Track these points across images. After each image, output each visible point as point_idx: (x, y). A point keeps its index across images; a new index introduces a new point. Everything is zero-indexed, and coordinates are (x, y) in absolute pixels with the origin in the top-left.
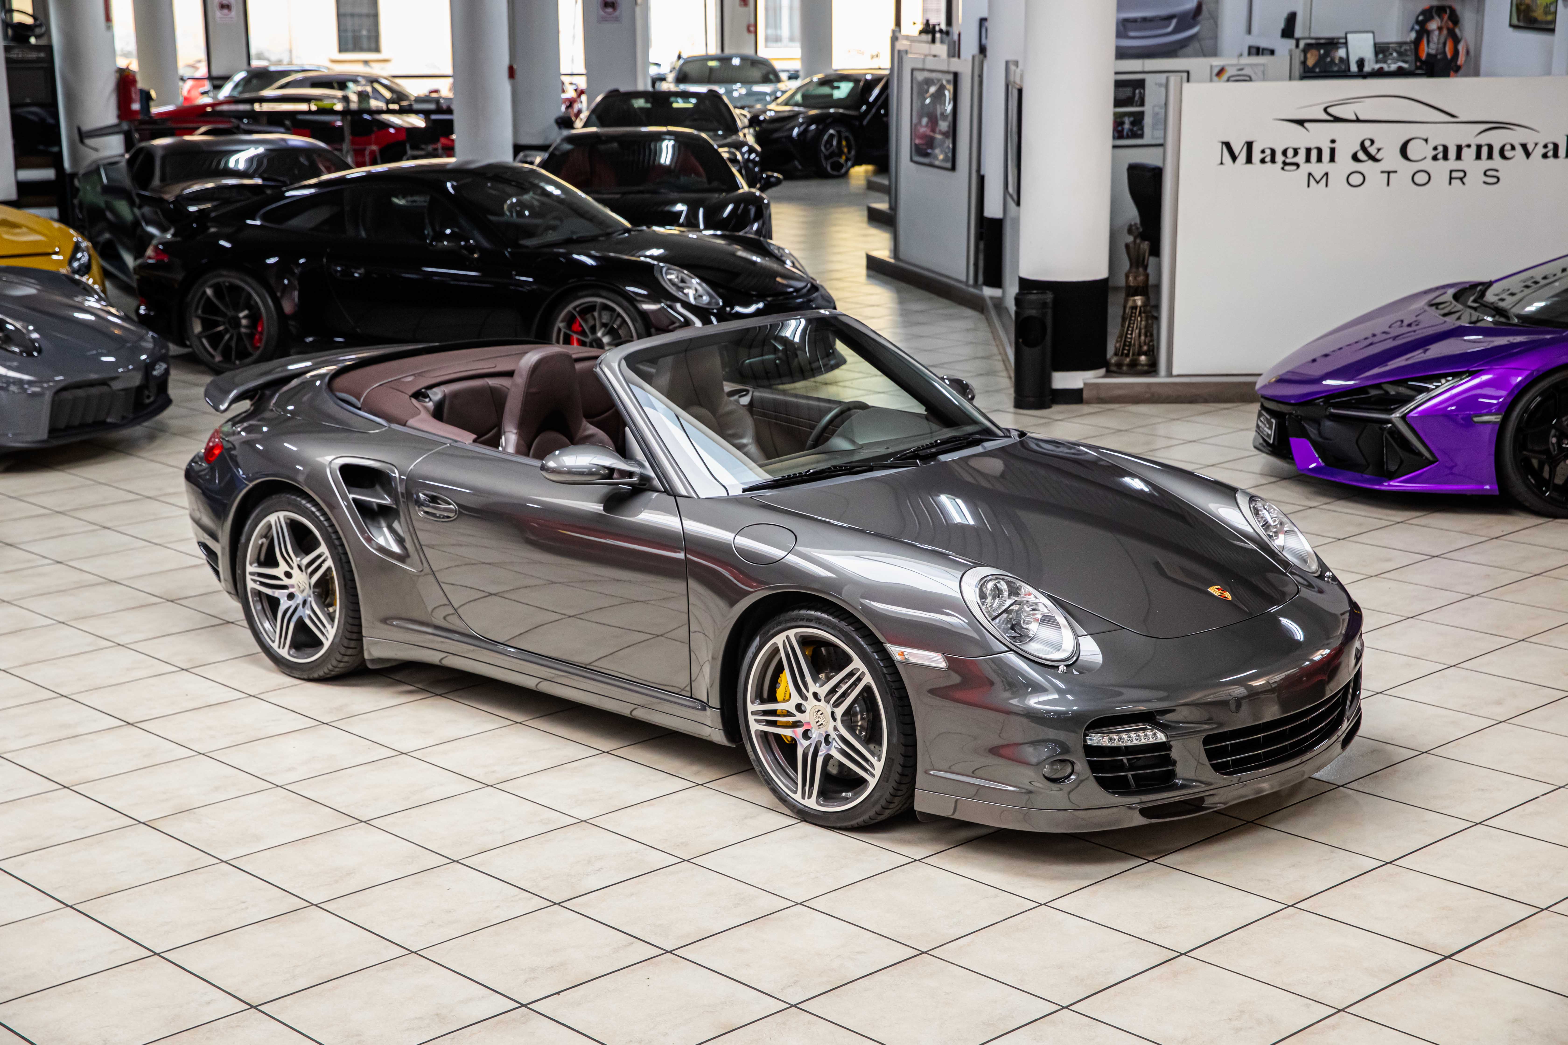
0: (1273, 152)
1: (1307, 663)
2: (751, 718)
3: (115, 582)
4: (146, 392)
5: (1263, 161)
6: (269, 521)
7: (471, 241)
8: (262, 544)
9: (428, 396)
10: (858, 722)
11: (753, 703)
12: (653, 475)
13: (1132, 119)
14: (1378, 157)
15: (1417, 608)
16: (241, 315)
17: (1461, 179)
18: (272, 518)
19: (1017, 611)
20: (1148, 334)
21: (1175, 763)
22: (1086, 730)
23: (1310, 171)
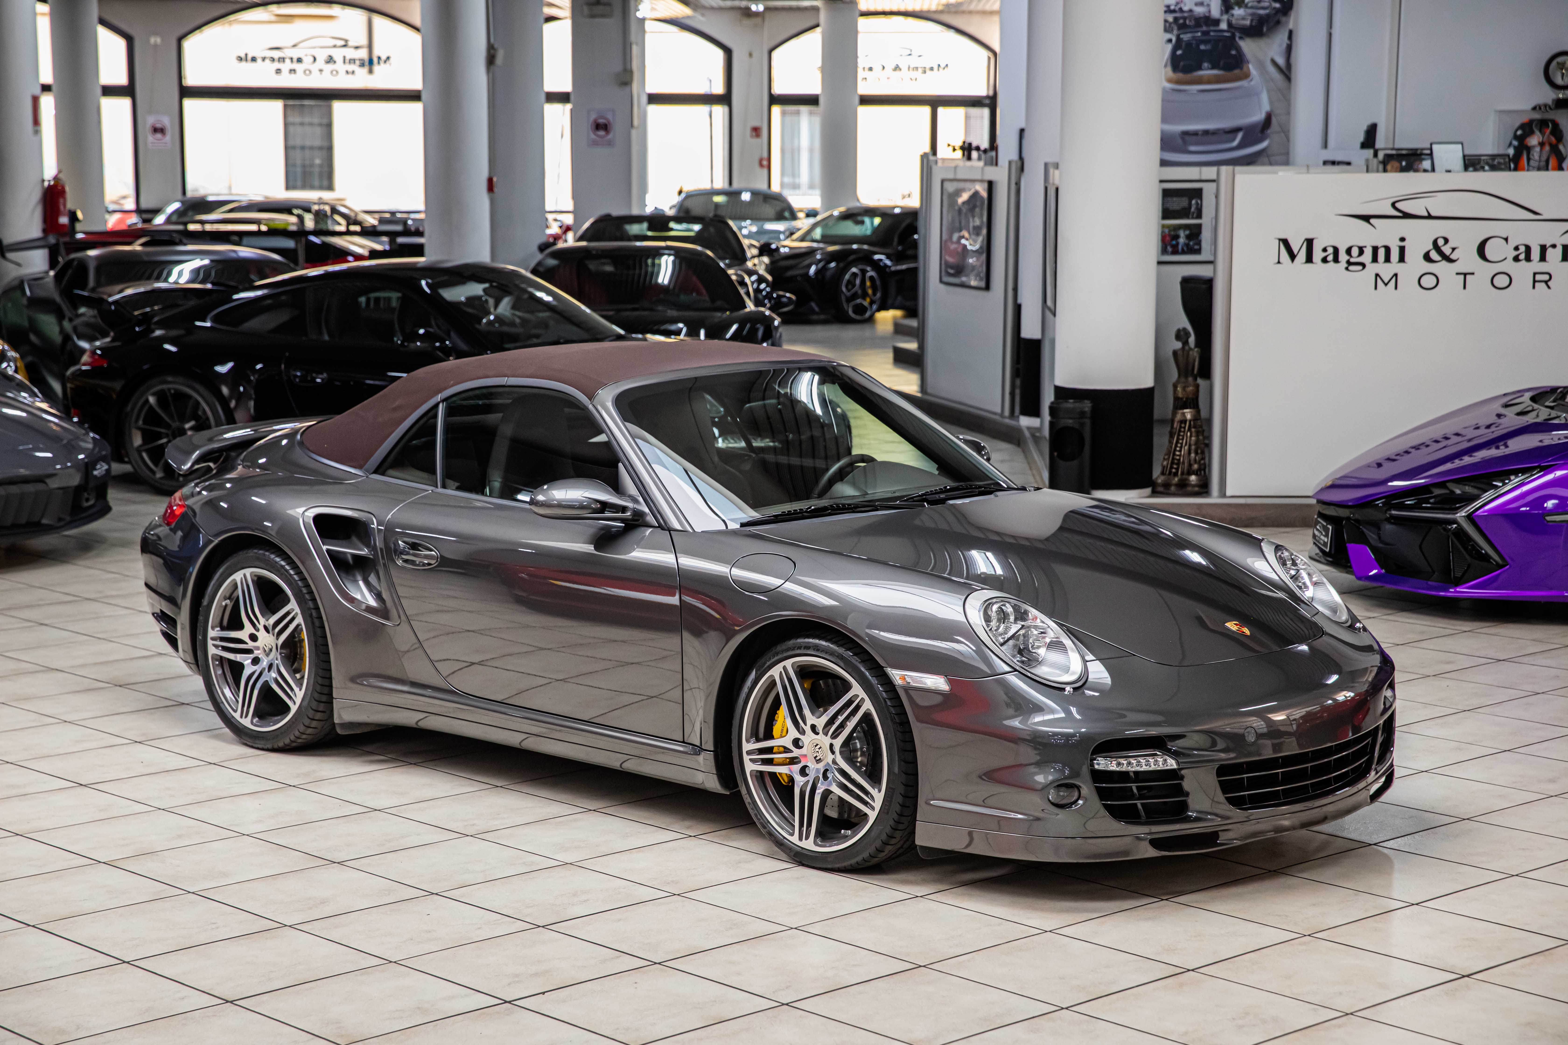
0: (1336, 250)
1: (1330, 702)
2: (746, 758)
3: (57, 670)
4: (86, 495)
5: (1325, 260)
6: (234, 580)
7: (447, 342)
8: (226, 605)
10: (858, 758)
11: (748, 741)
12: (647, 510)
13: (1187, 232)
14: (1453, 257)
15: (1476, 702)
16: (187, 426)
17: (1546, 282)
18: (238, 576)
19: (1024, 635)
20: (1199, 451)
21: (1187, 794)
22: (1093, 754)
23: (1377, 272)
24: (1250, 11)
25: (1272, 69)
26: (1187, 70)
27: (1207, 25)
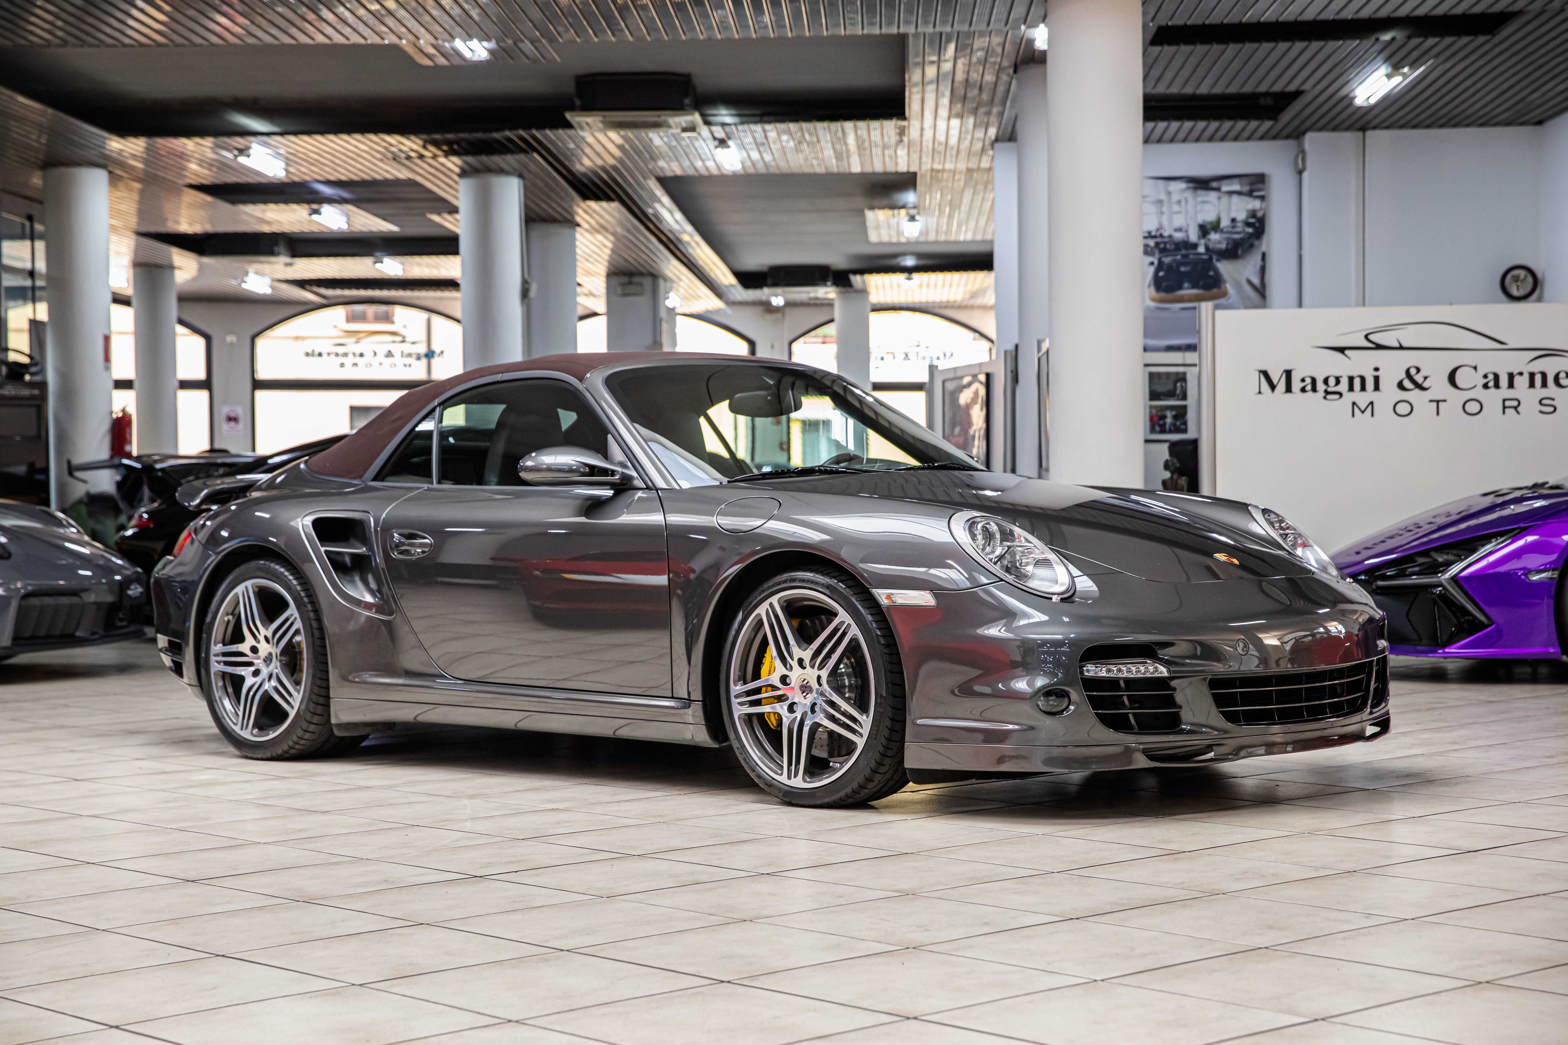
0: (1314, 381)
1: (1321, 631)
2: (734, 703)
3: (72, 727)
4: (119, 614)
5: (1303, 390)
6: (236, 594)
8: (229, 621)
11: (736, 684)
12: (635, 474)
13: (1174, 413)
14: (1425, 385)
17: (1516, 408)
18: (239, 590)
21: (1180, 707)
22: (1082, 660)
23: (1354, 400)
24: (1225, 236)
25: (1248, 289)
26: (1170, 289)
27: (1186, 249)
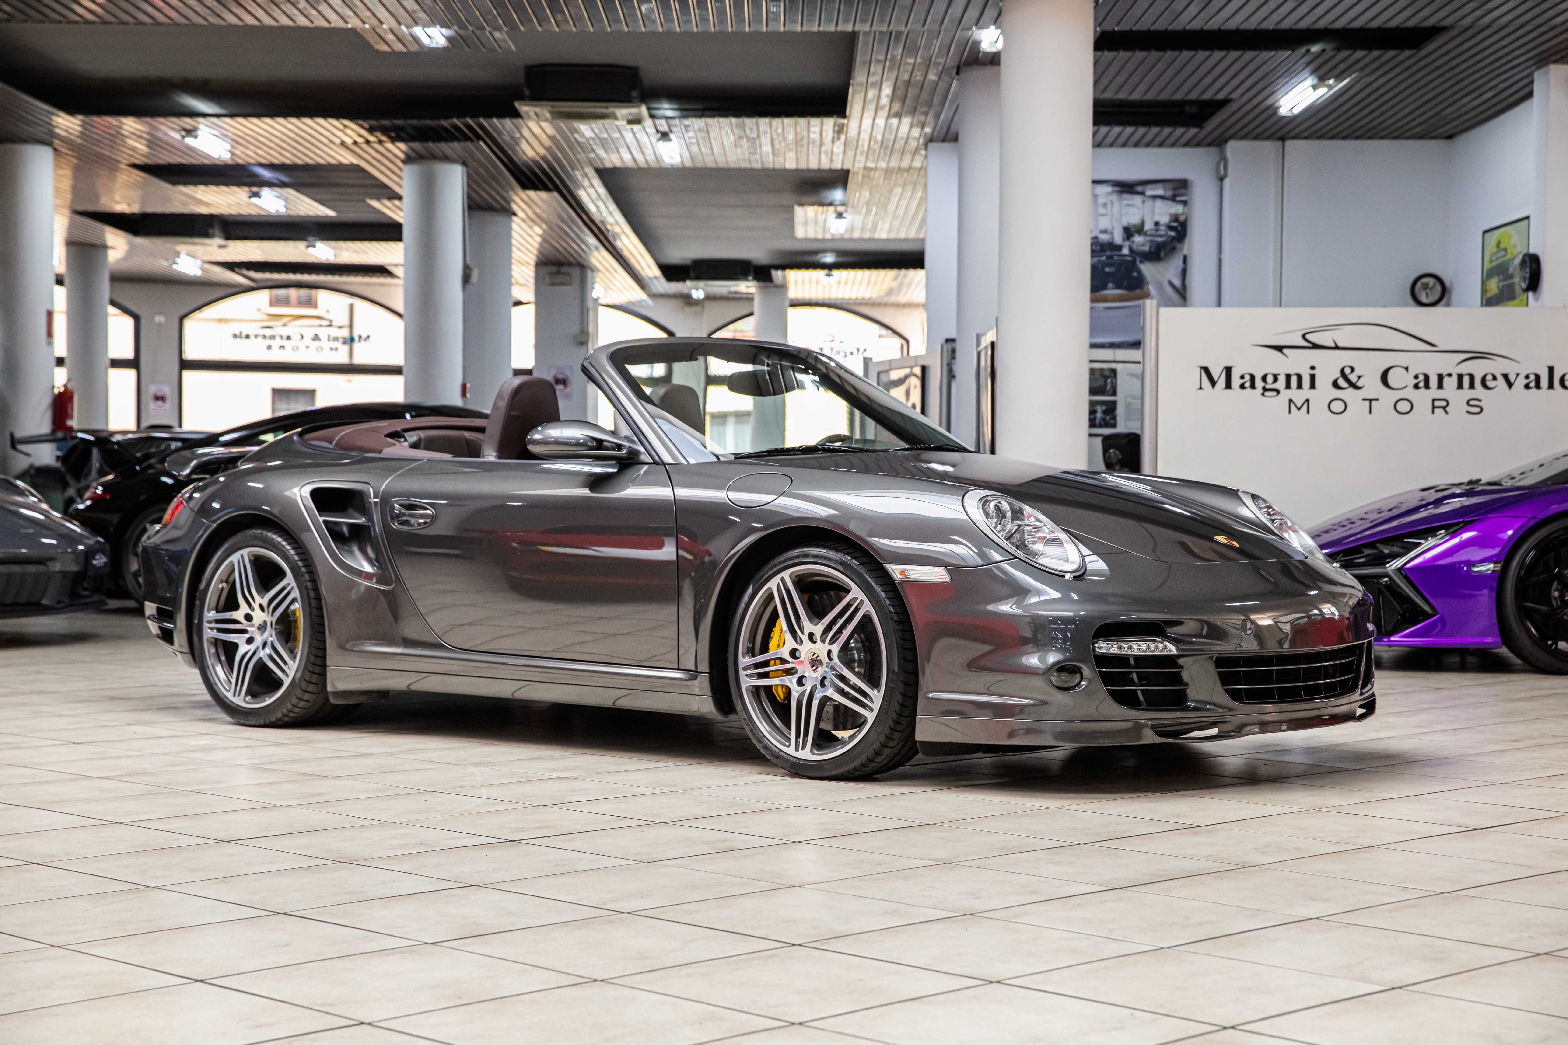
0: (1253, 378)
1: (1315, 612)
2: (742, 675)
4: (83, 584)
5: (1242, 386)
6: (232, 562)
8: (223, 588)
9: (404, 437)
10: (855, 666)
11: (744, 656)
12: (642, 449)
13: (1104, 408)
14: (1359, 384)
17: (1444, 408)
18: (235, 558)
19: (1020, 533)
21: (1187, 685)
22: (1094, 638)
23: (1291, 397)
24: (1149, 238)
25: (1169, 290)
27: (1111, 250)
